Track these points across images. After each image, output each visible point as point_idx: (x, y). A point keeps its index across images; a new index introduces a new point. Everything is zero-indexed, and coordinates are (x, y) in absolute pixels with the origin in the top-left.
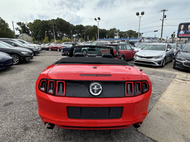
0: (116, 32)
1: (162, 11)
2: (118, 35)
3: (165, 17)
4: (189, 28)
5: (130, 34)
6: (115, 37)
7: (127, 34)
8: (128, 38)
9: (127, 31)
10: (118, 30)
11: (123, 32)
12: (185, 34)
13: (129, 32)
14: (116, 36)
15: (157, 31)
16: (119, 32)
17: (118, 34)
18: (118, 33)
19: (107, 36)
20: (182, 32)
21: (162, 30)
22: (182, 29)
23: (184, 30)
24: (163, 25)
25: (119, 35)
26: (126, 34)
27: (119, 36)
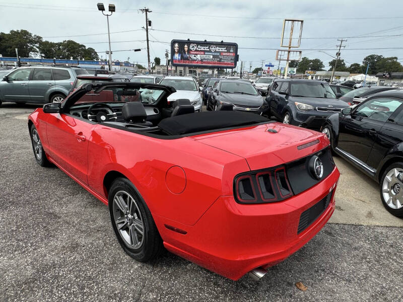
0: (32, 42)
1: (143, 10)
2: (38, 50)
3: (150, 25)
4: (186, 51)
5: (72, 51)
6: (32, 54)
7: (64, 49)
8: (71, 59)
9: (61, 43)
10: (38, 37)
11: (53, 45)
12: (181, 59)
13: (69, 45)
14: (33, 51)
15: (139, 50)
16: (41, 43)
17: (37, 47)
18: (37, 45)
19: (16, 49)
20: (177, 56)
21: (148, 48)
22: (176, 51)
23: (179, 52)
24: (148, 40)
25: (43, 51)
26: (59, 49)
27: (41, 53)
